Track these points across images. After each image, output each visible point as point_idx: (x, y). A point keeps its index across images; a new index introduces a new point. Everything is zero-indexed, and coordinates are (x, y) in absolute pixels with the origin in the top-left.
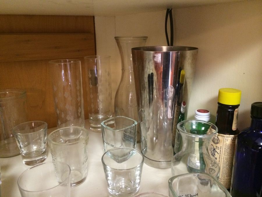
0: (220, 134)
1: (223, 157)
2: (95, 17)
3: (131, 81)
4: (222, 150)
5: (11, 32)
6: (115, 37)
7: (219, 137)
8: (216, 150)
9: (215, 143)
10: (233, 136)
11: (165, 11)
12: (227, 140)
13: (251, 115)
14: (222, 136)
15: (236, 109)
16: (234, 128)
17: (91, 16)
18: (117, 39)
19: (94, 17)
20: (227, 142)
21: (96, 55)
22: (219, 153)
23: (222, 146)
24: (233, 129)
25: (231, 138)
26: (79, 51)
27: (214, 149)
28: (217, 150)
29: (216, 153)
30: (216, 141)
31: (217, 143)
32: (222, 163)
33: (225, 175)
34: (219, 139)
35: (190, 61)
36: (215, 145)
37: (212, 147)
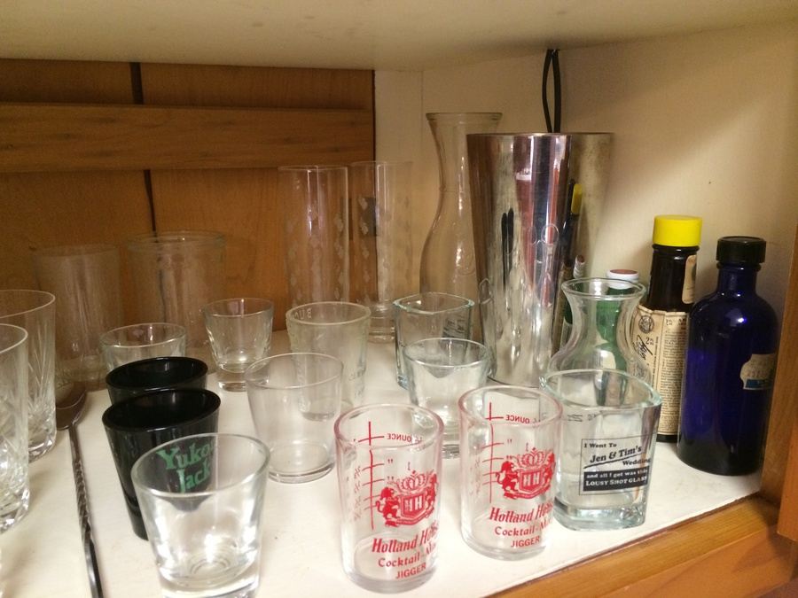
0: (656, 311)
1: (661, 362)
2: (376, 73)
3: (461, 208)
4: (659, 344)
5: (191, 102)
6: (428, 115)
7: (654, 317)
8: (647, 346)
9: (645, 332)
10: (683, 313)
11: (544, 56)
12: (670, 323)
13: (717, 262)
14: (659, 314)
15: (690, 257)
16: (686, 297)
17: (367, 71)
18: (431, 118)
19: (373, 72)
20: (670, 327)
21: (374, 159)
22: (653, 353)
23: (659, 336)
24: (683, 300)
25: (678, 318)
26: (337, 150)
27: (644, 345)
28: (649, 346)
29: (647, 354)
30: (647, 328)
31: (650, 330)
32: (660, 374)
33: (668, 403)
34: (652, 321)
35: (594, 157)
36: (644, 336)
37: (639, 340)
